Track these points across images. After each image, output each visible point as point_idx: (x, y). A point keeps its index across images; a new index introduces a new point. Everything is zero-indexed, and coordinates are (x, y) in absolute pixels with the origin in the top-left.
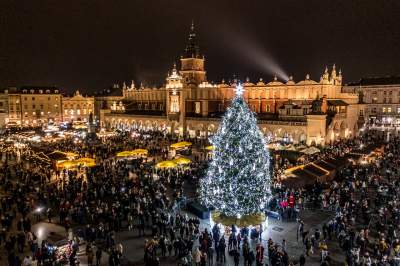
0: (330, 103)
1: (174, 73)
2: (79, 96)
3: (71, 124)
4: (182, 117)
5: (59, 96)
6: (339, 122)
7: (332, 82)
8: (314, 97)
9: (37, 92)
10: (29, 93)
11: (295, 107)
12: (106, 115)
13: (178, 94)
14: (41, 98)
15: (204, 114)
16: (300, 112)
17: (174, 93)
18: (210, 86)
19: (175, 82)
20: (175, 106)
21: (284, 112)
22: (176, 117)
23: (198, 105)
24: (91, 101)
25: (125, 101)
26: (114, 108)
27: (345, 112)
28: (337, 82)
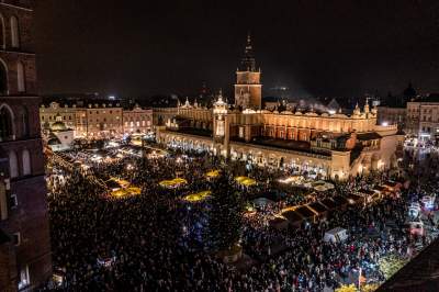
0: (359, 137)
1: (220, 99)
2: (138, 109)
3: (129, 139)
4: (226, 141)
5: (120, 109)
6: (370, 154)
7: (364, 116)
8: (346, 130)
9: (100, 107)
10: (94, 107)
11: (326, 140)
12: (161, 130)
13: (223, 119)
14: (104, 111)
15: (247, 138)
16: (329, 145)
17: (220, 118)
18: (254, 112)
19: (220, 107)
20: (220, 130)
21: (315, 144)
22: (220, 140)
23: (241, 130)
24: (150, 113)
25: (179, 119)
26: (169, 124)
27: (379, 144)
28: (370, 116)
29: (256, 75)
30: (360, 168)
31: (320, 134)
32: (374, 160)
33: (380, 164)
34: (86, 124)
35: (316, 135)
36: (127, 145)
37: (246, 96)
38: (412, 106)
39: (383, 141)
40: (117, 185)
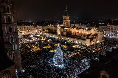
0: (93, 35)
1: (59, 25)
2: (38, 26)
3: (36, 34)
4: (60, 36)
5: (33, 26)
6: (95, 39)
7: (94, 30)
8: (89, 34)
9: (28, 26)
10: (26, 26)
11: (85, 36)
12: (44, 32)
13: (59, 30)
14: (29, 27)
15: (65, 35)
18: (67, 28)
19: (59, 27)
20: (59, 33)
21: (82, 37)
22: (59, 35)
23: (64, 33)
24: (41, 27)
25: (48, 29)
26: (46, 31)
27: (98, 37)
28: (96, 30)
29: (68, 17)
30: (93, 43)
31: (83, 34)
32: (96, 41)
33: (98, 42)
34: (25, 30)
35: (82, 35)
36: (35, 36)
37: (66, 23)
38: (108, 25)
39: (99, 36)
40: (34, 48)
